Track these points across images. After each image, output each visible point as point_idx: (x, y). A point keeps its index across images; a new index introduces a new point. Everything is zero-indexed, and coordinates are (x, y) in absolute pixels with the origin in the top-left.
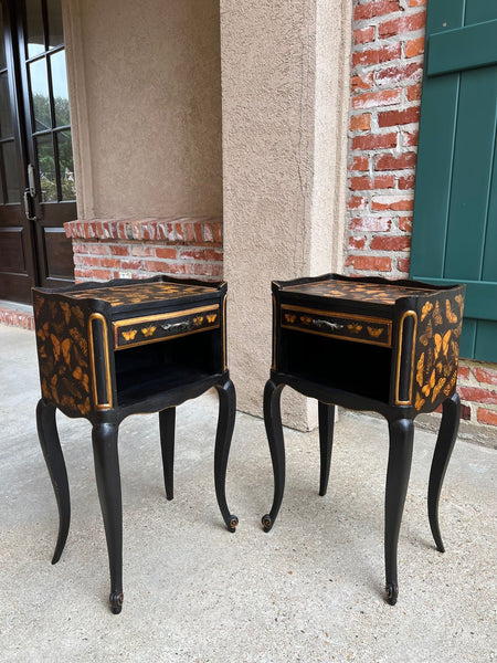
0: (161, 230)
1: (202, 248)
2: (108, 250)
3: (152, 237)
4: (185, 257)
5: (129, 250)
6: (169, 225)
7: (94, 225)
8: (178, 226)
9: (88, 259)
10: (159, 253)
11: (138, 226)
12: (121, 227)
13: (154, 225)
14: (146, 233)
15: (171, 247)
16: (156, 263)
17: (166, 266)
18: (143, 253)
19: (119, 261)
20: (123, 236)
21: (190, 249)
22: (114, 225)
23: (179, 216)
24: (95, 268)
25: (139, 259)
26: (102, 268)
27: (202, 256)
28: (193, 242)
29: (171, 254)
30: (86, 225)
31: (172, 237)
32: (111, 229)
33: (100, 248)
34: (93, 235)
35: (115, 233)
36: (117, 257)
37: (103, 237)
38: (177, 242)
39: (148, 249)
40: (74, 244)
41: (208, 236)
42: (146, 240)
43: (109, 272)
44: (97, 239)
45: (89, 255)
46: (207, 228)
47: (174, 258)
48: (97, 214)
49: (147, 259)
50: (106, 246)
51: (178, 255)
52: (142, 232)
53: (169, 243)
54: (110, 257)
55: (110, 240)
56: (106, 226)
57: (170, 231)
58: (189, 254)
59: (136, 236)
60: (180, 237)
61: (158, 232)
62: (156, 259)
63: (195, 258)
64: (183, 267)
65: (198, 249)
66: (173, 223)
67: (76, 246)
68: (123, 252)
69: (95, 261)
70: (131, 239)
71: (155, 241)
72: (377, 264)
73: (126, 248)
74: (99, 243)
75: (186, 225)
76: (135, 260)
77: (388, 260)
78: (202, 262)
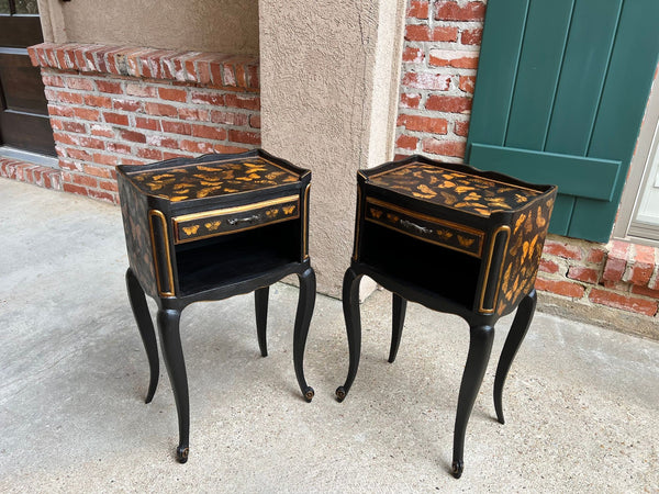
0: (166, 67)
1: (221, 92)
2: (94, 86)
3: (154, 74)
4: (199, 101)
5: (123, 87)
6: (177, 63)
7: (71, 54)
8: (189, 64)
9: (66, 95)
10: (163, 94)
11: (134, 59)
12: (111, 59)
13: (157, 60)
14: (146, 70)
15: (178, 88)
16: (160, 105)
17: (173, 111)
18: (142, 93)
19: (109, 100)
20: (114, 70)
21: (205, 92)
22: (100, 55)
24: (77, 106)
25: (137, 99)
26: (86, 107)
27: (220, 101)
28: (208, 85)
29: (181, 97)
30: (61, 54)
31: (181, 76)
32: (97, 60)
33: (82, 81)
34: (71, 65)
35: (102, 65)
36: (106, 95)
37: (85, 69)
38: (188, 83)
39: (148, 88)
40: (43, 73)
41: (229, 79)
42: (146, 76)
43: (97, 112)
44: (76, 71)
45: (66, 90)
46: (227, 70)
47: (184, 101)
48: (71, 38)
49: (148, 100)
50: (90, 80)
51: (189, 98)
52: (140, 68)
53: (176, 82)
54: (96, 94)
55: (95, 73)
56: (89, 55)
57: (178, 69)
58: (203, 98)
59: (132, 72)
60: (192, 78)
61: (162, 70)
62: (159, 100)
63: (212, 103)
64: (196, 113)
65: (214, 93)
66: (183, 59)
67: (46, 77)
68: (115, 89)
69: (76, 98)
70: (125, 75)
71: (158, 80)
72: (433, 125)
73: (118, 86)
74: (80, 76)
75: (200, 64)
76: (132, 100)
77: (444, 122)
78: (220, 108)
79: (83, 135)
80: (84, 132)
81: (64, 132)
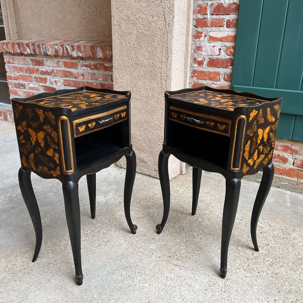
0: (67, 49)
1: (96, 62)
2: (30, 62)
3: (61, 53)
4: (84, 68)
5: (45, 62)
6: (73, 46)
7: (19, 44)
8: (79, 47)
9: (16, 68)
10: (66, 65)
11: (51, 46)
12: (39, 46)
13: (62, 46)
14: (56, 51)
15: (74, 61)
16: (64, 71)
17: (71, 74)
18: (54, 65)
19: (38, 70)
20: (40, 52)
21: (87, 63)
22: (34, 45)
23: (78, 40)
24: (21, 74)
25: (52, 69)
26: (26, 74)
27: (96, 67)
28: (89, 58)
29: (75, 66)
30: (13, 44)
31: (75, 54)
32: (31, 47)
33: (24, 60)
34: (19, 51)
35: (34, 50)
36: (37, 67)
37: (26, 53)
38: (78, 58)
39: (58, 62)
40: (5, 56)
41: (100, 54)
42: (56, 56)
43: (31, 77)
44: (21, 54)
45: (16, 65)
46: (99, 49)
47: (76, 68)
48: (20, 36)
49: (58, 68)
50: (28, 59)
51: (79, 66)
52: (54, 51)
53: (73, 58)
54: (31, 66)
55: (30, 55)
56: (28, 45)
57: (73, 50)
58: (87, 66)
59: (49, 53)
60: (80, 55)
61: (65, 51)
62: (64, 69)
63: (91, 69)
64: (83, 75)
65: (92, 63)
66: (75, 44)
67: (6, 58)
68: (40, 63)
69: (21, 69)
70: (46, 55)
71: (63, 57)
72: (212, 76)
73: (43, 61)
74: (23, 57)
75: (84, 47)
76: (50, 69)
77: (218, 74)
78: (96, 71)
79: (24, 90)
80: (25, 88)
81: (15, 89)
